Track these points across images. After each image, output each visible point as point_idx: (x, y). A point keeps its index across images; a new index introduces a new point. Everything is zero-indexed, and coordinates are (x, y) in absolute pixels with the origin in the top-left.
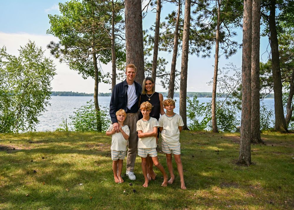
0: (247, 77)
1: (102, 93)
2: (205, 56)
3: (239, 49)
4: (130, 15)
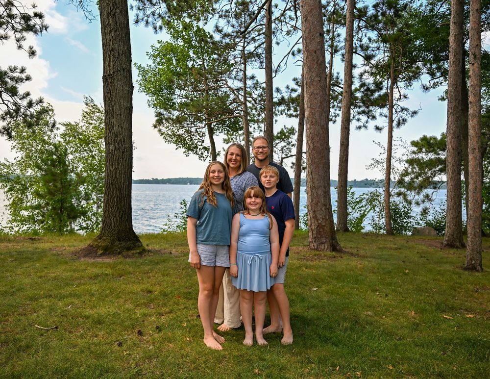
0: (477, 161)
1: (157, 179)
2: (359, 128)
3: (410, 117)
4: (314, 78)
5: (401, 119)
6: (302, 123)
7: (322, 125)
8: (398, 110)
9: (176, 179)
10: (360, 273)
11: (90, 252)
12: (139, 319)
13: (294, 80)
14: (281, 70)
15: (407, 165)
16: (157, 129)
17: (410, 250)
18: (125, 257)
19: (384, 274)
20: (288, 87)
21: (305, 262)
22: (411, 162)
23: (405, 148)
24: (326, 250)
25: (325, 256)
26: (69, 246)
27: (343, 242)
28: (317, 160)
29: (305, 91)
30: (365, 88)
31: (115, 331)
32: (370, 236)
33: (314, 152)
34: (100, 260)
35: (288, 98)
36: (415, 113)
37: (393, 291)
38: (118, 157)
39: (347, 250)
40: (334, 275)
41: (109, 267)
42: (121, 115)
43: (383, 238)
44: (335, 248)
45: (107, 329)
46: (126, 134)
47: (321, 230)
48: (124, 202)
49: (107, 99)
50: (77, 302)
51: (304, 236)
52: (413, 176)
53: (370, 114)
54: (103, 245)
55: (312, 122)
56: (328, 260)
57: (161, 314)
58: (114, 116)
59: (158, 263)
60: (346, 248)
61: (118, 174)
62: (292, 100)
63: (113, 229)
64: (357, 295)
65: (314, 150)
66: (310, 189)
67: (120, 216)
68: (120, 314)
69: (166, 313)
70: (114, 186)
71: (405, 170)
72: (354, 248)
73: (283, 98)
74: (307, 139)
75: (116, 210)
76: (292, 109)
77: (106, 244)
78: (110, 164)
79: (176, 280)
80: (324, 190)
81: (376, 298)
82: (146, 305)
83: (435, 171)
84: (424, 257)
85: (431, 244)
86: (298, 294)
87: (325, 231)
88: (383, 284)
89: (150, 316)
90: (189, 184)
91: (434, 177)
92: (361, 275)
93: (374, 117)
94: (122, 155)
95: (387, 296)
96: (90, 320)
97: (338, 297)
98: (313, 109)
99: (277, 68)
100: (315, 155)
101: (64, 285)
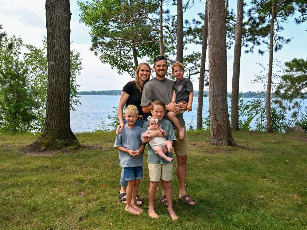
1: (94, 91)
2: (247, 52)
3: (285, 44)
4: (216, 10)
5: (278, 45)
6: (205, 47)
7: (221, 47)
8: (276, 38)
9: (109, 91)
10: (251, 163)
11: (35, 148)
12: (70, 206)
13: (199, 14)
14: (189, 6)
15: (282, 80)
16: (93, 52)
17: (286, 144)
18: (63, 152)
19: (269, 163)
20: (194, 20)
21: (208, 155)
22: (285, 78)
23: (280, 66)
24: (224, 145)
25: (223, 149)
26: (19, 143)
27: (236, 138)
28: (217, 74)
29: (208, 19)
30: (252, 21)
31: (48, 217)
32: (256, 134)
33: (215, 68)
34: (42, 154)
35: (194, 29)
36: (288, 40)
37: (278, 177)
38: (58, 71)
39: (239, 145)
40: (231, 165)
41: (49, 161)
42: (60, 36)
43: (265, 135)
44: (230, 143)
45: (40, 216)
46: (65, 52)
47: (220, 129)
48: (63, 107)
49: (49, 23)
50: (18, 192)
51: (205, 134)
52: (286, 88)
53: (256, 41)
54: (46, 142)
55: (214, 44)
56: (225, 152)
57: (89, 201)
58: (55, 37)
59: (90, 157)
60: (238, 143)
61: (58, 85)
62: (198, 30)
63: (54, 129)
64: (251, 181)
65: (215, 67)
66: (211, 97)
67: (60, 119)
68: (54, 202)
69: (94, 200)
70: (55, 94)
71: (280, 84)
72: (244, 143)
73: (190, 28)
74: (209, 58)
75: (56, 114)
76: (198, 37)
77: (48, 141)
78: (51, 76)
79: (104, 171)
80: (223, 98)
81: (265, 183)
82: (77, 193)
83: (302, 85)
84: (298, 149)
85: (301, 139)
86: (204, 181)
87: (223, 130)
88: (270, 172)
89: (80, 203)
90: (119, 95)
91: (302, 89)
92: (252, 164)
93: (259, 43)
94: (62, 69)
95: (274, 181)
96: (27, 208)
97: (235, 183)
98: (215, 34)
99: (187, 5)
100: (216, 71)
101: (9, 177)
